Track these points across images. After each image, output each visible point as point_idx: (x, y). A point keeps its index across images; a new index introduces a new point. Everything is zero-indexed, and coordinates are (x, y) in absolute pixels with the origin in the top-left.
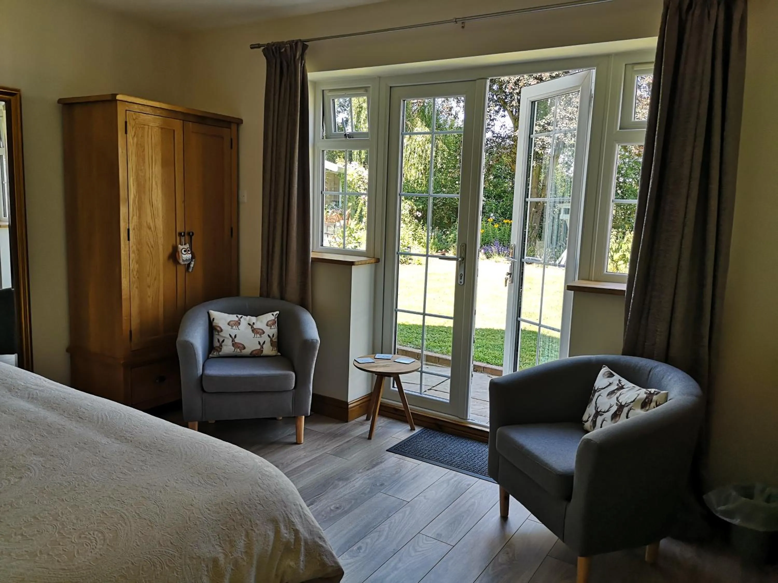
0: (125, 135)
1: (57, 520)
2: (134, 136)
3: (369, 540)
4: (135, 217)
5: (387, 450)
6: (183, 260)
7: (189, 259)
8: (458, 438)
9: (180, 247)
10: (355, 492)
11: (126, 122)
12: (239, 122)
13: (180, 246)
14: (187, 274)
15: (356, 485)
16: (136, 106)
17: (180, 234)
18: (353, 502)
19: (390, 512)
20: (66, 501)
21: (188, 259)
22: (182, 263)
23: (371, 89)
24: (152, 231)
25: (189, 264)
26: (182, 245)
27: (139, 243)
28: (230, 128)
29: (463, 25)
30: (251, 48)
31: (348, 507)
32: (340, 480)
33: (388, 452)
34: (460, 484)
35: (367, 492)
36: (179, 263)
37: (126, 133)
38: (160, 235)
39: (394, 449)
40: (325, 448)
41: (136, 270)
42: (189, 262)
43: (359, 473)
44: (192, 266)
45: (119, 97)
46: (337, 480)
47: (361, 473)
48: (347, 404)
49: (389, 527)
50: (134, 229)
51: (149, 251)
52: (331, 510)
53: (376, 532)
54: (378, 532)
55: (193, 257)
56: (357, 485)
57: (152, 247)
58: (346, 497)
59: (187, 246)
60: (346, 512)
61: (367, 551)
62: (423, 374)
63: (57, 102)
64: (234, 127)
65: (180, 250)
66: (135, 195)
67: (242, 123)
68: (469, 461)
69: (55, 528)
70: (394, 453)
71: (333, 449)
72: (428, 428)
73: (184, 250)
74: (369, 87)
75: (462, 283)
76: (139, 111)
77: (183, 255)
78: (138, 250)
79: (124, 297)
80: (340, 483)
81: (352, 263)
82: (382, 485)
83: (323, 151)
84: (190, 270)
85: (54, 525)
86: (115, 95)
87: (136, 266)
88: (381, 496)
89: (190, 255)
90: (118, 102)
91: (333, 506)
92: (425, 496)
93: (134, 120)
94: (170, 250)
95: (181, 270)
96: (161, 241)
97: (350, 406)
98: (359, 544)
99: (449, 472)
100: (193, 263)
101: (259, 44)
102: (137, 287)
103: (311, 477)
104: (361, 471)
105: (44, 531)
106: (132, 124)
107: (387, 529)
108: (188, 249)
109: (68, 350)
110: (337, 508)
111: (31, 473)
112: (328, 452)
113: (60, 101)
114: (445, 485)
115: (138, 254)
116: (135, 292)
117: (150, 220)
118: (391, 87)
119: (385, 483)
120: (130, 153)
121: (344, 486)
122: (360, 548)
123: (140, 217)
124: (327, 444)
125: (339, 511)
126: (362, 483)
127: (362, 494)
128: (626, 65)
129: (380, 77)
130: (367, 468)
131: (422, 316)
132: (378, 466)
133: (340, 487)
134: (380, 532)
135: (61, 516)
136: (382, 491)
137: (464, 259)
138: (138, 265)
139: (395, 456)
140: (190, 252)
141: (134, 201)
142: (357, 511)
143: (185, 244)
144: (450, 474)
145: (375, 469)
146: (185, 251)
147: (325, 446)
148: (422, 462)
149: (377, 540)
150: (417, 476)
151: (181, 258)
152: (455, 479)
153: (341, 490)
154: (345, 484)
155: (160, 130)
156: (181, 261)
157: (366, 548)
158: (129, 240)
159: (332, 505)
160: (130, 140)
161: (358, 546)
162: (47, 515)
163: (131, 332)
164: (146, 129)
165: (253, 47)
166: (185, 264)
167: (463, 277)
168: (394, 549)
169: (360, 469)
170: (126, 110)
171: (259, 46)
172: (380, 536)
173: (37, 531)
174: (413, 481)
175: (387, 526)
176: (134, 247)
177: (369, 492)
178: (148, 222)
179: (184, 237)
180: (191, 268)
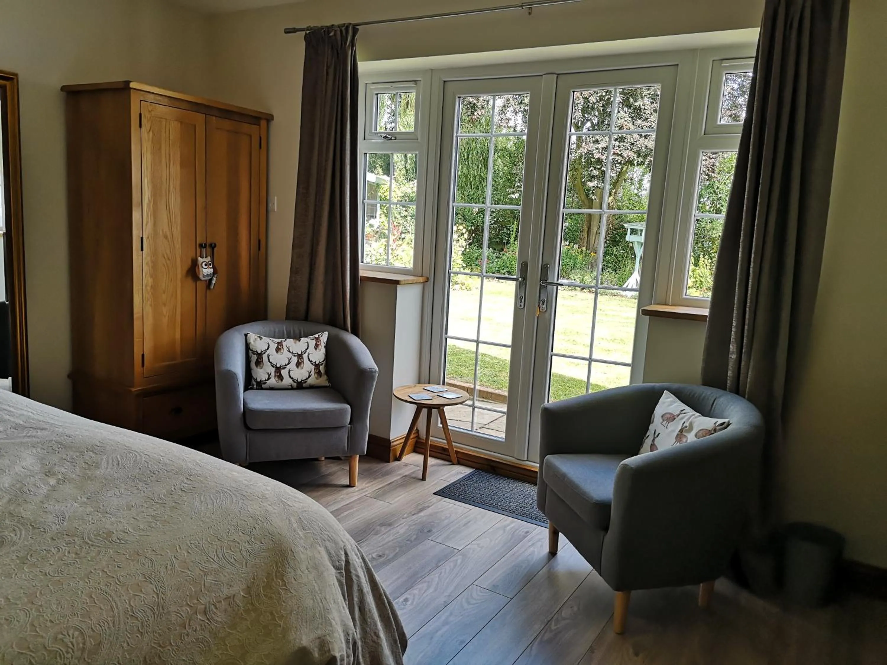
0: (139, 129)
1: (33, 603)
2: (150, 131)
3: (416, 592)
4: (149, 224)
5: (434, 494)
6: (203, 275)
7: (211, 274)
8: (513, 482)
9: (200, 260)
10: (400, 539)
11: (140, 115)
12: (269, 118)
13: (199, 258)
14: (208, 292)
15: (400, 531)
16: (152, 96)
17: (201, 246)
18: (398, 549)
19: (439, 561)
20: (49, 574)
21: (209, 274)
22: (203, 279)
23: (422, 82)
24: (168, 241)
25: (211, 280)
26: (203, 258)
27: (154, 253)
28: (259, 125)
29: (530, 11)
30: (286, 32)
31: (391, 556)
32: (383, 526)
33: (436, 496)
34: (518, 531)
35: (413, 539)
36: (200, 280)
37: (140, 126)
38: (178, 245)
39: (443, 492)
40: (365, 490)
41: (150, 285)
42: (210, 278)
43: (403, 519)
44: (214, 282)
45: (132, 85)
46: (379, 525)
47: (406, 518)
48: (388, 442)
49: (439, 577)
50: (148, 238)
51: (165, 264)
52: (374, 558)
53: (425, 582)
54: (426, 582)
55: (215, 272)
56: (402, 531)
57: (169, 259)
58: (390, 544)
59: (209, 259)
60: (389, 561)
61: (415, 603)
62: (476, 409)
63: (59, 89)
64: (263, 123)
65: (200, 263)
66: (150, 198)
67: (273, 119)
68: (526, 506)
69: (28, 616)
70: (443, 496)
71: (373, 491)
72: (480, 470)
73: (204, 263)
74: (420, 81)
75: (522, 307)
76: (155, 102)
77: (204, 270)
78: (152, 262)
79: (135, 316)
80: (383, 528)
81: (397, 282)
82: (429, 531)
83: (365, 154)
84: (212, 287)
85: (27, 611)
86: (128, 83)
87: (150, 280)
88: (429, 543)
89: (212, 270)
90: (132, 90)
91: (376, 554)
92: (478, 545)
93: (149, 111)
94: (189, 262)
95: (201, 286)
96: (178, 252)
97: (392, 444)
98: (406, 596)
99: (504, 518)
100: (215, 278)
101: (294, 28)
102: (151, 305)
103: (349, 522)
104: (405, 516)
105: (13, 620)
106: (147, 117)
107: (437, 579)
108: (210, 262)
109: (69, 376)
110: (380, 556)
111: (16, 535)
112: (369, 495)
113: (63, 88)
114: (501, 532)
115: (152, 267)
116: (149, 310)
117: (166, 229)
118: (445, 82)
119: (432, 529)
120: (144, 151)
121: (387, 532)
122: (406, 600)
123: (155, 225)
124: (367, 485)
125: (382, 559)
126: (408, 529)
127: (407, 541)
128: (713, 61)
129: (432, 70)
130: (413, 513)
131: (475, 344)
132: (425, 511)
133: (383, 533)
134: (428, 582)
135: (39, 597)
136: (430, 538)
137: (524, 279)
138: (152, 279)
139: (444, 500)
140: (211, 266)
141: (148, 205)
142: (402, 559)
143: (206, 257)
144: (506, 520)
145: (422, 514)
146: (206, 265)
147: (365, 488)
148: (473, 507)
149: (426, 591)
150: (469, 522)
151: (201, 273)
152: (512, 525)
153: (384, 536)
154: (388, 530)
155: (179, 124)
156: (201, 276)
157: (414, 599)
158: (142, 250)
159: (374, 553)
160: (145, 135)
161: (404, 598)
162: (22, 595)
163: (143, 355)
164: (164, 123)
165: (288, 31)
166: (206, 280)
167: (523, 300)
168: (445, 602)
169: (404, 514)
170: (141, 101)
171: (294, 31)
172: (429, 587)
173: (5, 619)
174: (464, 527)
175: (437, 575)
176: (149, 258)
177: (415, 539)
178: (164, 231)
179: (204, 249)
180: (213, 285)
